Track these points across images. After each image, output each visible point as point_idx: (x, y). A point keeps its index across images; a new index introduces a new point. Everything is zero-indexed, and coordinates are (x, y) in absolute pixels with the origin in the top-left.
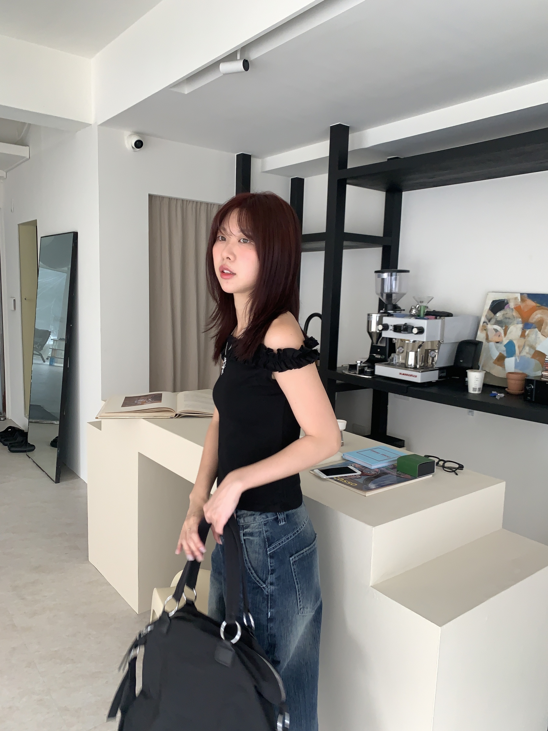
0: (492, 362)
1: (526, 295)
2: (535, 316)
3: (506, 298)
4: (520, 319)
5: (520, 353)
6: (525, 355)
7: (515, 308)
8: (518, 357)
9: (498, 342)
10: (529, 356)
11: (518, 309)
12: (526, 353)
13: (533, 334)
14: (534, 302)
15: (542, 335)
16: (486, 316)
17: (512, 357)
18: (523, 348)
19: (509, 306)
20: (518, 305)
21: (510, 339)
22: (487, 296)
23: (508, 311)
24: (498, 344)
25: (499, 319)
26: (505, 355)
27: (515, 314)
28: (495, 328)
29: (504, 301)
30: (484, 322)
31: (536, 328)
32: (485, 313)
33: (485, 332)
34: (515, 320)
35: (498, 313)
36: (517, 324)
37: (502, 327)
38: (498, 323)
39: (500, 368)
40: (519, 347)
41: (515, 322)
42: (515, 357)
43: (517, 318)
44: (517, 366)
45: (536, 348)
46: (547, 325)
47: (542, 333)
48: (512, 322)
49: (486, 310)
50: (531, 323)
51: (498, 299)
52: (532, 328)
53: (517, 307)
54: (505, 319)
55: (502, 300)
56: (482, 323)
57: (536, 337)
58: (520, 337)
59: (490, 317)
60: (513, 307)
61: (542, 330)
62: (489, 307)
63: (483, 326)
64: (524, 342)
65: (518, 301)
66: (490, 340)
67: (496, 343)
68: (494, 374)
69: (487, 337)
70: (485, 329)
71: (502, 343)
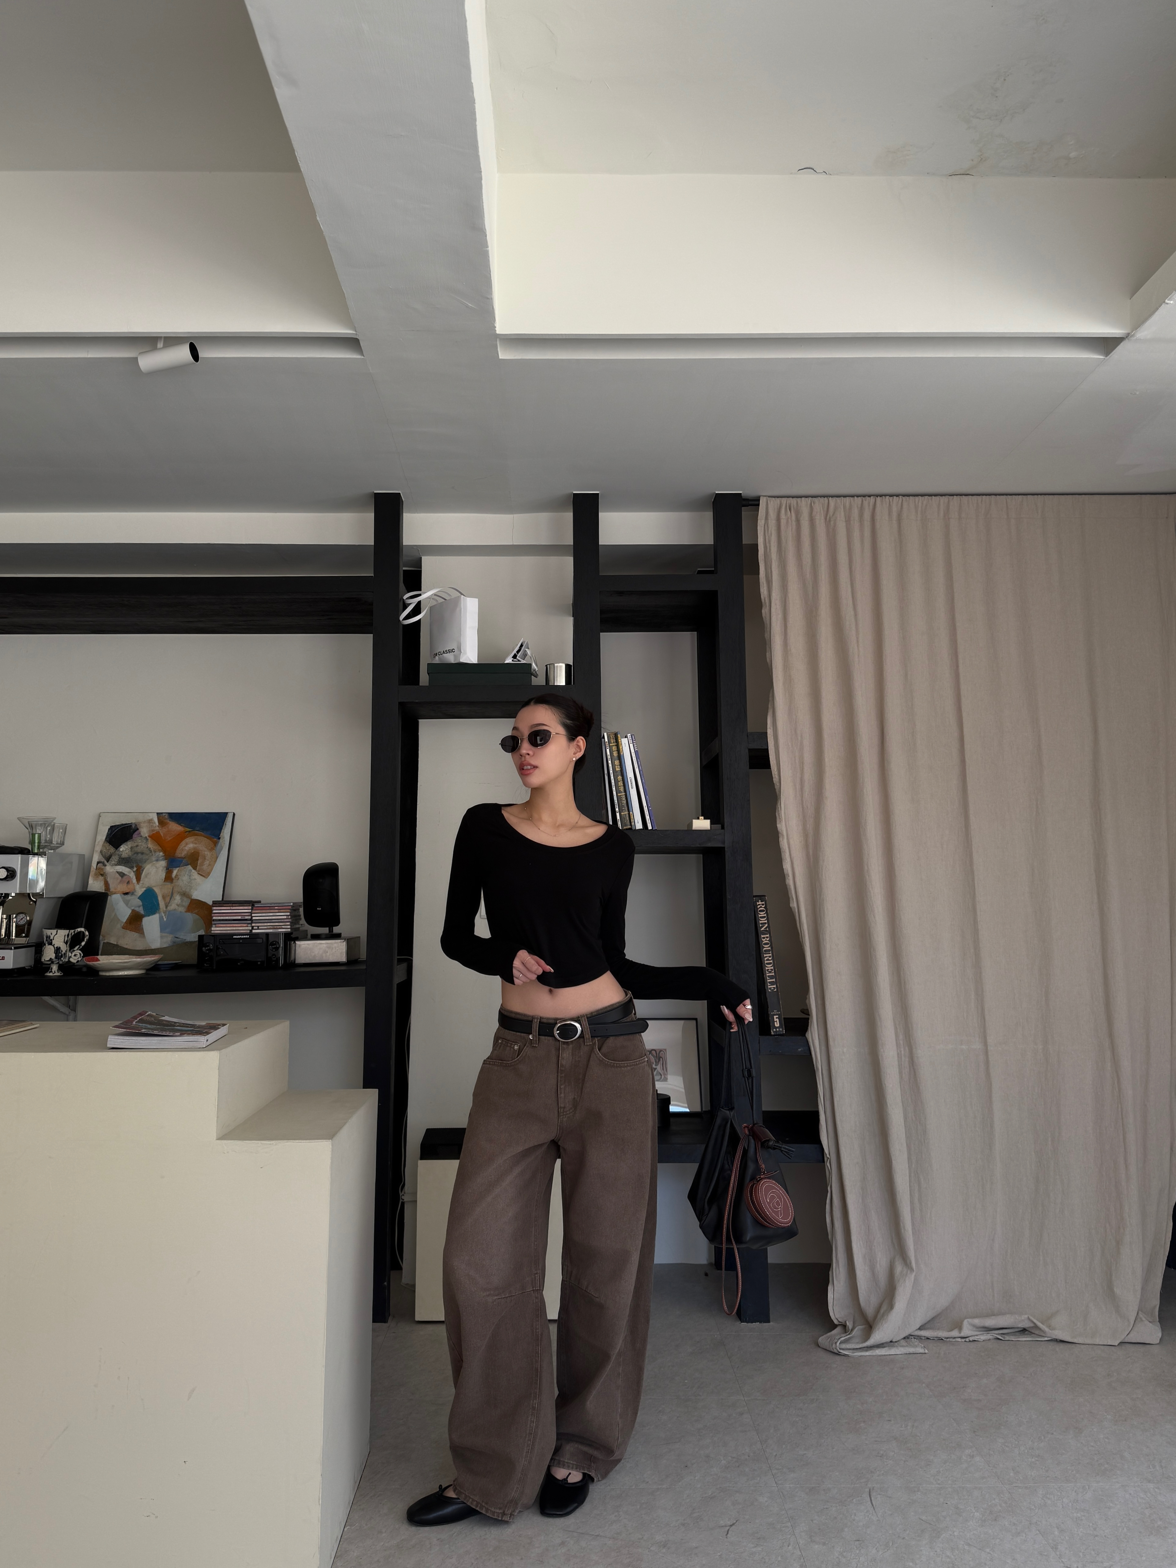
0: (119, 926)
1: (166, 817)
2: (185, 846)
3: (133, 822)
4: (161, 854)
5: (166, 907)
6: (175, 910)
7: (149, 836)
8: (165, 912)
9: (126, 894)
10: (182, 909)
11: (155, 837)
13: (185, 876)
14: (181, 826)
15: (199, 874)
16: (101, 852)
17: (154, 914)
18: (171, 899)
19: (140, 834)
20: (155, 832)
21: (146, 887)
22: (99, 819)
23: (140, 841)
24: (128, 897)
25: (124, 855)
26: (142, 912)
27: (151, 845)
28: (121, 871)
29: (131, 826)
30: (98, 863)
31: (188, 865)
32: (98, 848)
33: (101, 878)
34: (152, 855)
35: (122, 846)
36: (157, 860)
37: (131, 868)
39: (135, 935)
40: (164, 897)
41: (154, 859)
42: (160, 913)
43: (155, 852)
44: (163, 927)
45: (192, 896)
46: (205, 858)
47: (199, 871)
48: (148, 859)
49: (99, 842)
50: (178, 858)
51: (118, 824)
52: (182, 865)
53: (153, 834)
54: (136, 855)
55: (127, 824)
56: (94, 865)
57: (189, 878)
58: (164, 881)
59: (109, 853)
60: (147, 835)
61: (198, 867)
62: (104, 838)
63: (96, 869)
64: (172, 888)
65: (154, 825)
66: (112, 892)
67: (123, 895)
68: (126, 947)
69: (107, 884)
70: (101, 873)
71: (135, 893)
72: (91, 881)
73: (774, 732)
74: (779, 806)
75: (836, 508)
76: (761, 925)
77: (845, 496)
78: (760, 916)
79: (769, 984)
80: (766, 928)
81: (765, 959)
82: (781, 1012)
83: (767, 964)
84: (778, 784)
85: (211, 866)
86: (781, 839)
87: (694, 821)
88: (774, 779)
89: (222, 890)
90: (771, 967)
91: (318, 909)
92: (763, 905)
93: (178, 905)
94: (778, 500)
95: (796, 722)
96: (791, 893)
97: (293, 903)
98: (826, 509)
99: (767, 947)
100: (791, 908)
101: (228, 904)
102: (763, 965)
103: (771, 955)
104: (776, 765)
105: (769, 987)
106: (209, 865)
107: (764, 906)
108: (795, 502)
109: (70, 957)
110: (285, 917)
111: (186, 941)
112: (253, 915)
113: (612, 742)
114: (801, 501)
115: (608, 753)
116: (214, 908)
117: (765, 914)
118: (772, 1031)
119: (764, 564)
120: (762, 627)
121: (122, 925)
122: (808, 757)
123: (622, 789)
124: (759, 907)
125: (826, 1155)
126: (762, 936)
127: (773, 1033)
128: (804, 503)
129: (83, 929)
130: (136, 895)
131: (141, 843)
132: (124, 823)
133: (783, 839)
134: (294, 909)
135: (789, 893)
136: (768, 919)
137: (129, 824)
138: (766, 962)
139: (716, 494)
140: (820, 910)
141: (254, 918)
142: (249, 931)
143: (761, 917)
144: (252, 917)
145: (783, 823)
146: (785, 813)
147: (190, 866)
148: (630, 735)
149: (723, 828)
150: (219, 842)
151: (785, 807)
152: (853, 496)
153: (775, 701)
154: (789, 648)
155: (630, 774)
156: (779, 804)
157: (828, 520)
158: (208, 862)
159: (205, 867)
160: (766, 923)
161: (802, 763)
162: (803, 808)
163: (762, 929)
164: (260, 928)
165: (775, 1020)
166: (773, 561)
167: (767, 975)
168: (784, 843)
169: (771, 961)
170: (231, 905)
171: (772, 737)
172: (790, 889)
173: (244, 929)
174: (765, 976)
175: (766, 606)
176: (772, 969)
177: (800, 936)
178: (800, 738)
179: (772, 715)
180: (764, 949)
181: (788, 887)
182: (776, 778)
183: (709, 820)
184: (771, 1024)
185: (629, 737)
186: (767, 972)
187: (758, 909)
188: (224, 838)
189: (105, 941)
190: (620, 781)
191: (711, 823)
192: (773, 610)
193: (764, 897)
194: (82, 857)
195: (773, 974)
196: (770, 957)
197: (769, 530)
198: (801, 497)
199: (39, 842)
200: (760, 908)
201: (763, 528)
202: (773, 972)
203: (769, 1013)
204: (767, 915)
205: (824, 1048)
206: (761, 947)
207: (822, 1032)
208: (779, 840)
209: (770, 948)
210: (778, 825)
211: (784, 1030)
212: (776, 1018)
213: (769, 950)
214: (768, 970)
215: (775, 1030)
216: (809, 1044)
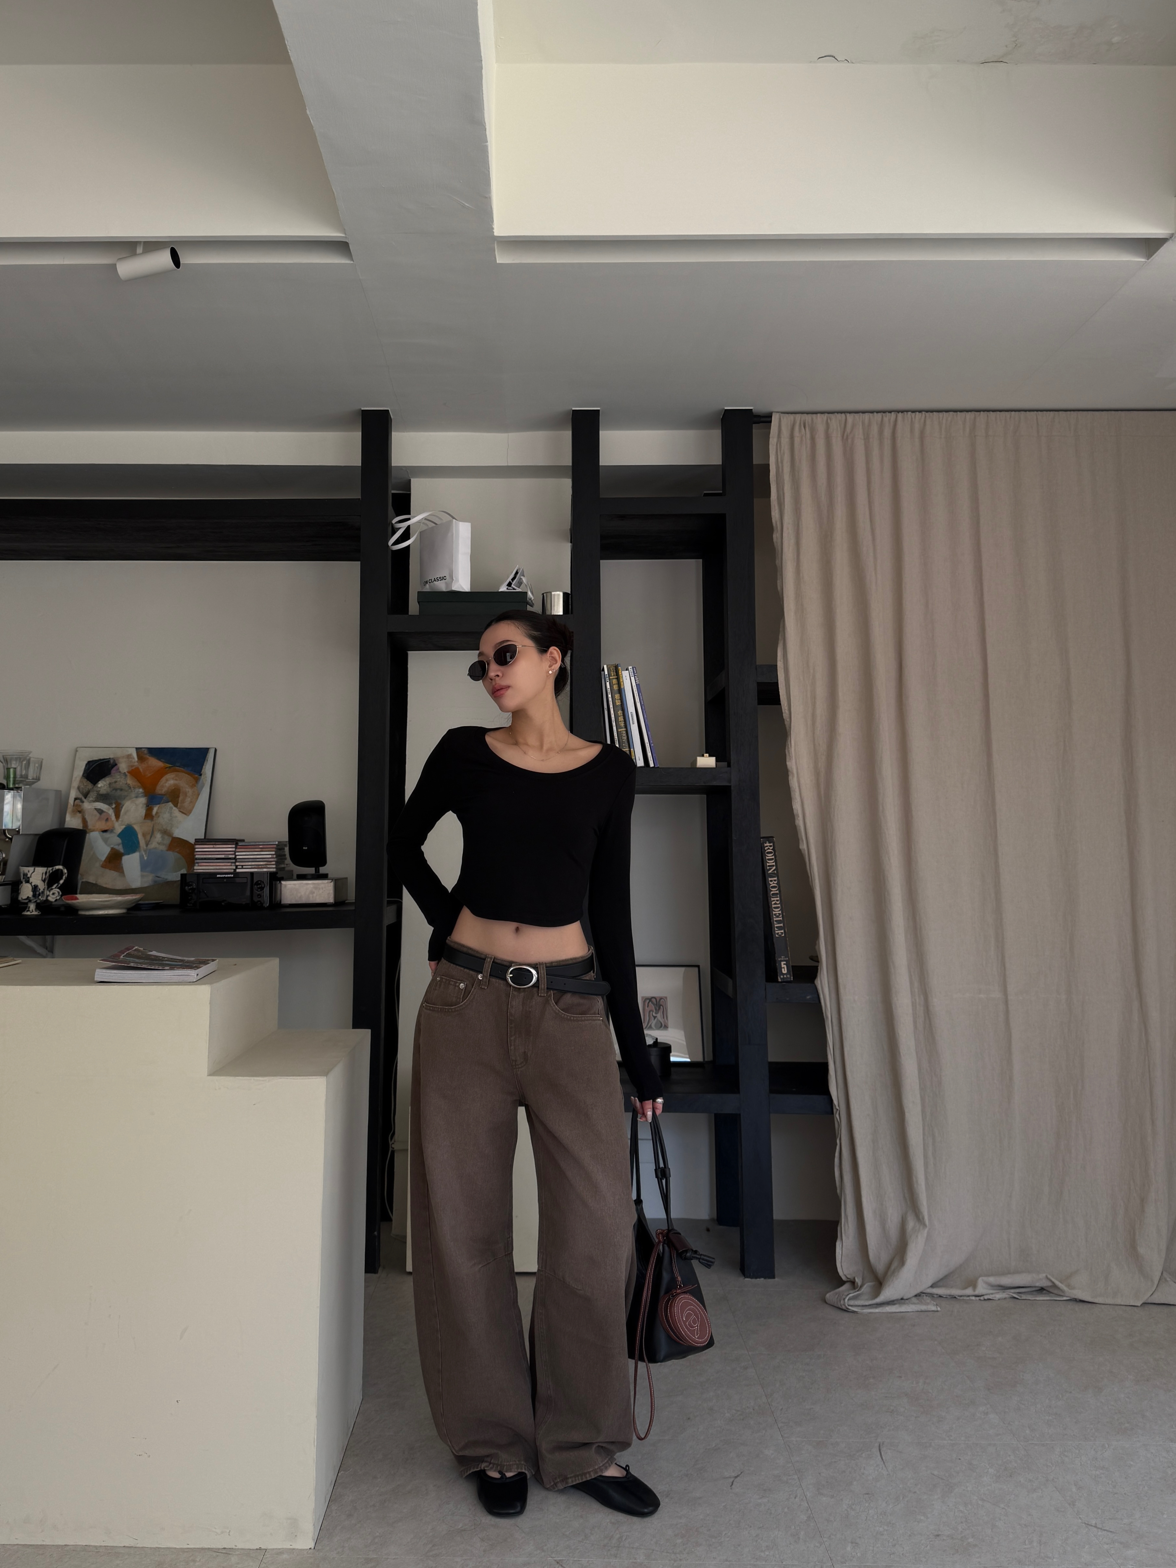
0: (98, 865)
1: (146, 751)
2: (166, 783)
3: (111, 757)
4: (141, 790)
5: (147, 845)
6: (155, 848)
7: (128, 772)
8: (145, 851)
9: (105, 831)
10: (163, 848)
11: (134, 773)
12: (158, 843)
13: (166, 813)
14: (161, 761)
15: (180, 811)
16: (79, 788)
17: (134, 852)
18: (151, 837)
19: (118, 769)
20: (134, 767)
21: (126, 823)
22: (76, 754)
23: (118, 777)
24: (107, 835)
25: (103, 791)
26: (122, 850)
27: (130, 781)
28: (99, 807)
29: (109, 761)
30: (76, 799)
31: (168, 801)
32: (76, 784)
33: (79, 815)
34: (132, 791)
35: (100, 782)
36: (137, 797)
37: (110, 804)
38: (103, 798)
39: (114, 874)
40: (144, 835)
41: (133, 795)
42: (140, 852)
43: (134, 788)
44: (144, 866)
45: (173, 834)
46: (186, 794)
47: (180, 809)
48: (127, 796)
49: (76, 778)
50: (159, 794)
51: (97, 759)
52: (162, 802)
53: (132, 769)
54: (114, 791)
55: (105, 759)
56: (71, 801)
57: (171, 816)
58: (145, 819)
59: (87, 789)
60: (126, 771)
61: (179, 804)
62: (81, 773)
63: (74, 806)
64: (152, 826)
65: (133, 760)
66: (90, 829)
67: (102, 833)
68: (104, 886)
69: (84, 821)
70: (79, 810)
71: (114, 831)
72: (68, 818)
73: (784, 664)
74: (789, 743)
75: (853, 426)
77: (864, 412)
78: (767, 858)
79: (776, 929)
80: (774, 871)
81: (773, 903)
82: (789, 958)
83: (775, 908)
84: (788, 721)
85: (193, 803)
86: (790, 778)
87: (699, 758)
88: (784, 715)
89: (204, 828)
90: (779, 911)
91: (304, 848)
92: (771, 846)
93: (159, 844)
94: (792, 417)
95: (808, 654)
96: (801, 835)
97: (279, 842)
98: (843, 425)
99: (774, 891)
100: (800, 850)
101: (211, 842)
102: (771, 909)
103: (778, 899)
104: (786, 699)
105: (776, 932)
106: (191, 802)
107: (772, 848)
108: (810, 418)
109: (48, 896)
110: (270, 856)
111: (168, 880)
112: (237, 854)
113: (612, 674)
114: (817, 418)
115: (608, 687)
116: (197, 846)
117: (772, 856)
118: (779, 978)
119: (776, 486)
120: (773, 554)
121: (101, 863)
122: (821, 691)
123: (622, 724)
124: (766, 848)
125: (835, 1106)
126: (770, 879)
127: (780, 980)
128: (820, 420)
129: (60, 867)
130: (115, 833)
131: (120, 778)
132: (102, 758)
133: (793, 776)
134: (279, 848)
135: (799, 835)
136: (776, 861)
137: (107, 759)
138: (773, 906)
139: (726, 410)
140: (831, 853)
141: (238, 857)
142: (232, 871)
143: (769, 859)
144: (236, 856)
145: (794, 761)
146: (795, 750)
147: (170, 803)
148: (631, 667)
149: (729, 765)
150: (200, 778)
151: (795, 743)
152: (872, 412)
153: (786, 631)
154: (801, 575)
155: (631, 709)
156: (789, 740)
157: (845, 437)
158: (189, 799)
159: (186, 804)
160: (773, 866)
161: (814, 698)
162: (814, 745)
163: (770, 872)
164: (244, 867)
165: (783, 966)
166: (786, 482)
167: (775, 919)
168: (793, 782)
169: (779, 905)
170: (214, 843)
171: (783, 670)
172: (800, 829)
173: (227, 868)
174: (772, 921)
175: (778, 531)
176: (779, 914)
177: (811, 881)
178: (812, 671)
179: (782, 647)
180: (772, 893)
181: (798, 828)
182: (785, 713)
183: (714, 758)
184: (778, 971)
185: (630, 669)
186: (774, 916)
187: (766, 850)
188: (205, 774)
189: (84, 880)
190: (620, 716)
191: (717, 761)
192: (785, 535)
193: (771, 838)
194: (58, 792)
195: (781, 919)
196: (777, 900)
197: (782, 449)
198: (816, 413)
199: (15, 777)
200: (767, 849)
201: (775, 447)
202: (781, 916)
203: (776, 959)
204: (775, 857)
205: (834, 995)
206: (769, 891)
207: (832, 980)
208: (788, 778)
209: (778, 892)
210: (788, 763)
211: (792, 977)
212: (783, 964)
213: (777, 894)
214: (775, 914)
215: (782, 977)
216: (819, 991)
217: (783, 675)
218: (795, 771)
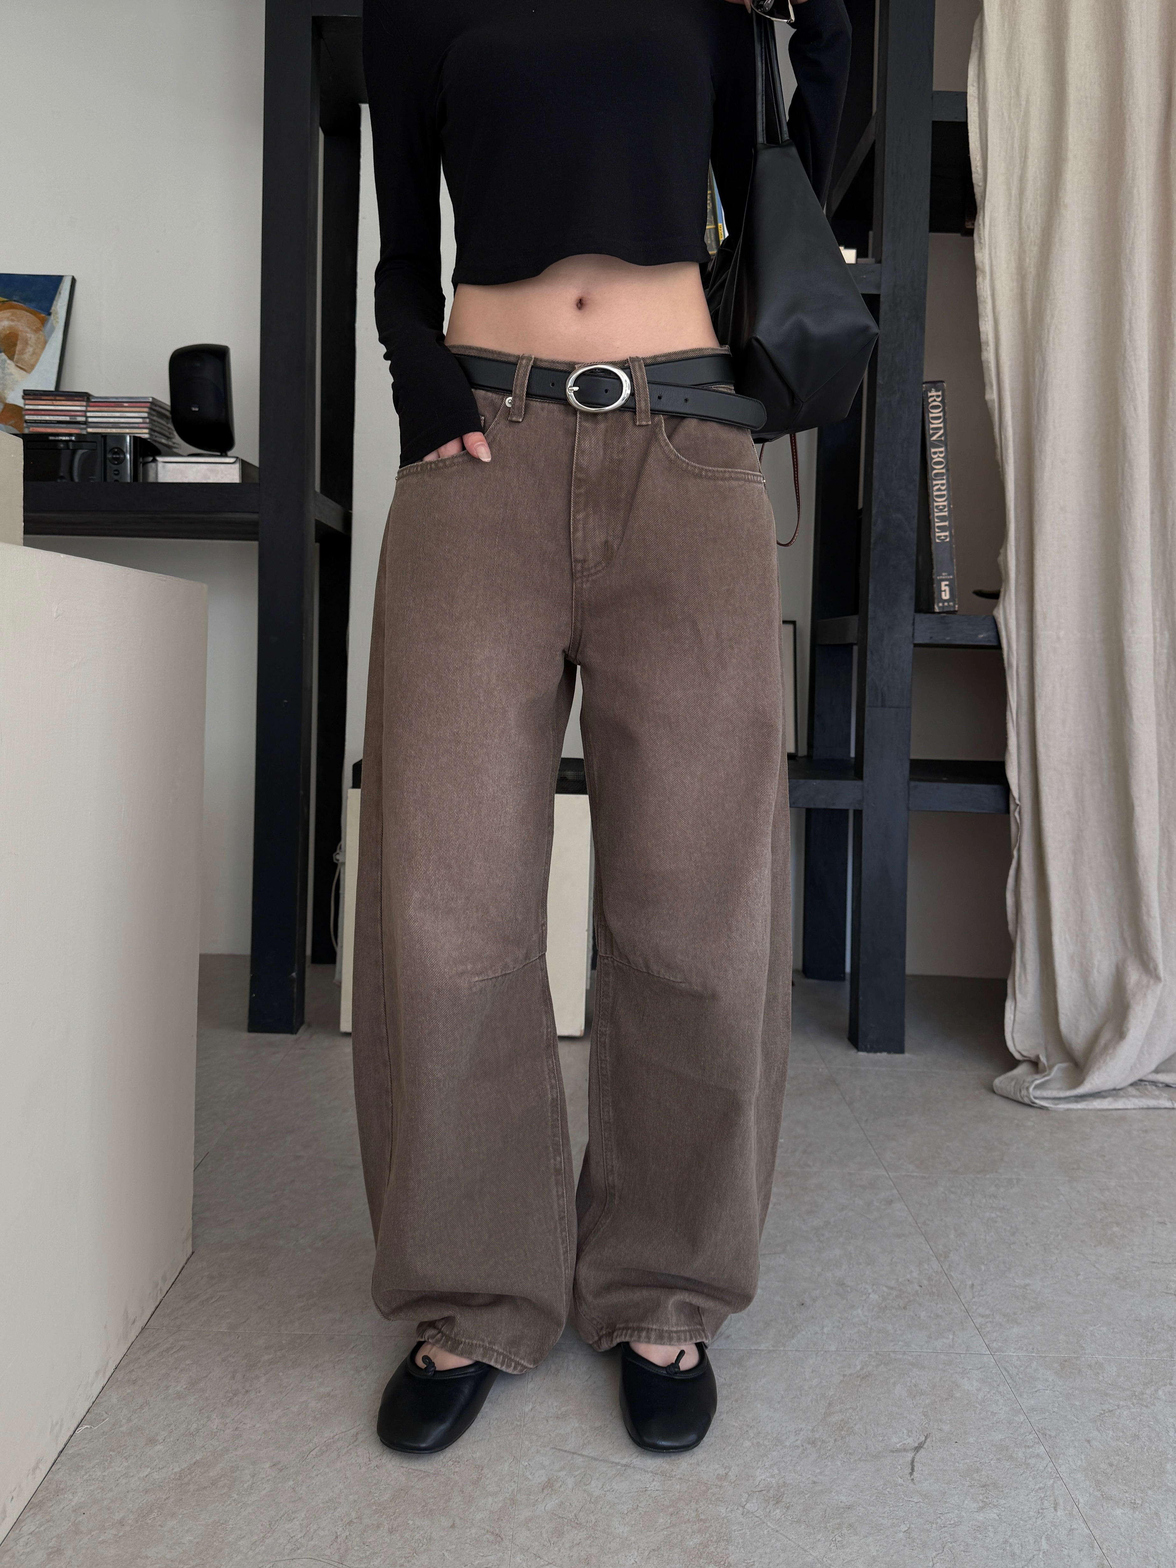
74: (981, 222)
76: (931, 432)
78: (931, 415)
79: (937, 530)
80: (940, 436)
81: (935, 488)
82: (953, 576)
83: (938, 496)
84: (981, 184)
86: (979, 279)
90: (944, 501)
92: (938, 396)
96: (990, 375)
99: (939, 469)
102: (930, 498)
103: (944, 482)
104: (979, 149)
105: (937, 535)
107: (939, 399)
117: (940, 412)
118: (936, 607)
122: (1037, 139)
124: (930, 400)
125: (1015, 800)
126: (933, 450)
127: (937, 610)
135: (986, 376)
136: (944, 421)
138: (935, 493)
140: (1038, 403)
143: (933, 418)
145: (987, 251)
149: (880, 260)
150: (47, 318)
151: (990, 223)
156: (981, 218)
160: (939, 429)
161: (1025, 148)
163: (934, 438)
165: (943, 588)
167: (936, 514)
168: (984, 287)
169: (945, 493)
171: (976, 101)
172: (988, 367)
174: (931, 517)
176: (944, 506)
177: (999, 450)
178: (1024, 104)
179: (977, 62)
180: (935, 472)
181: (985, 365)
184: (936, 595)
186: (936, 510)
187: (930, 403)
191: (858, 256)
193: (939, 384)
195: (946, 514)
196: (943, 485)
200: (932, 401)
202: (946, 509)
203: (934, 577)
204: (944, 415)
205: (1024, 632)
206: (929, 468)
207: (1023, 608)
208: (975, 281)
209: (944, 471)
210: (978, 255)
211: (957, 606)
212: (944, 586)
213: (942, 474)
214: (937, 507)
215: (941, 605)
216: (999, 626)
217: (977, 109)
218: (987, 269)
